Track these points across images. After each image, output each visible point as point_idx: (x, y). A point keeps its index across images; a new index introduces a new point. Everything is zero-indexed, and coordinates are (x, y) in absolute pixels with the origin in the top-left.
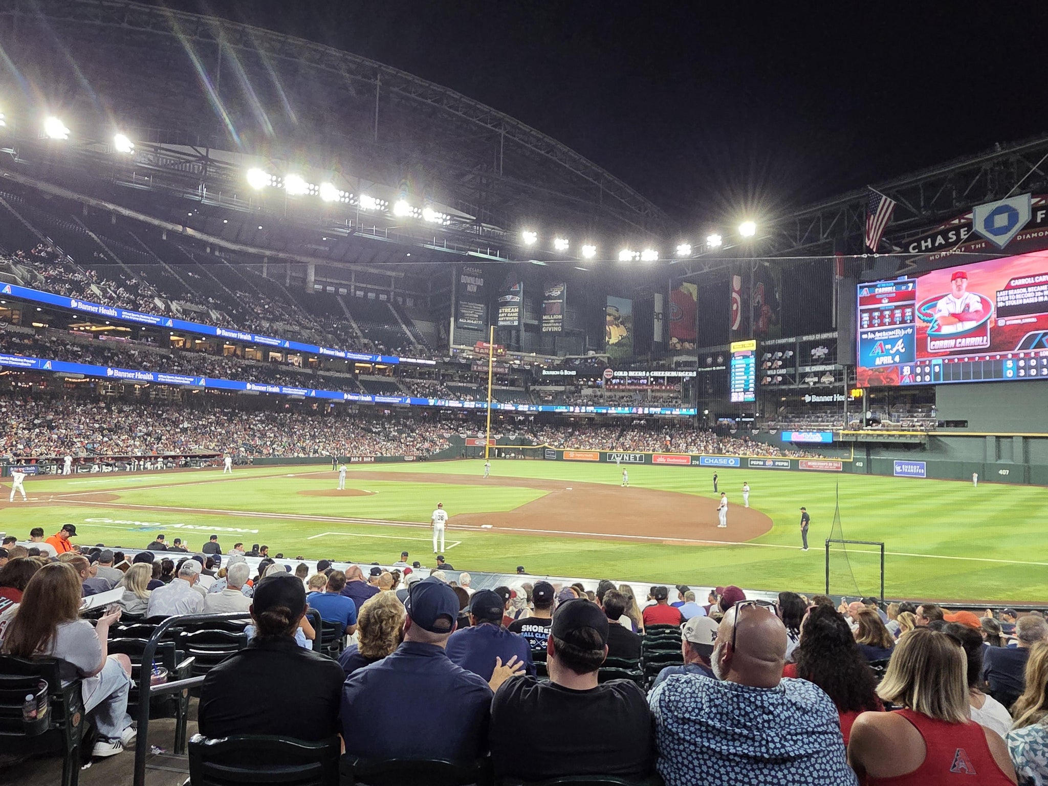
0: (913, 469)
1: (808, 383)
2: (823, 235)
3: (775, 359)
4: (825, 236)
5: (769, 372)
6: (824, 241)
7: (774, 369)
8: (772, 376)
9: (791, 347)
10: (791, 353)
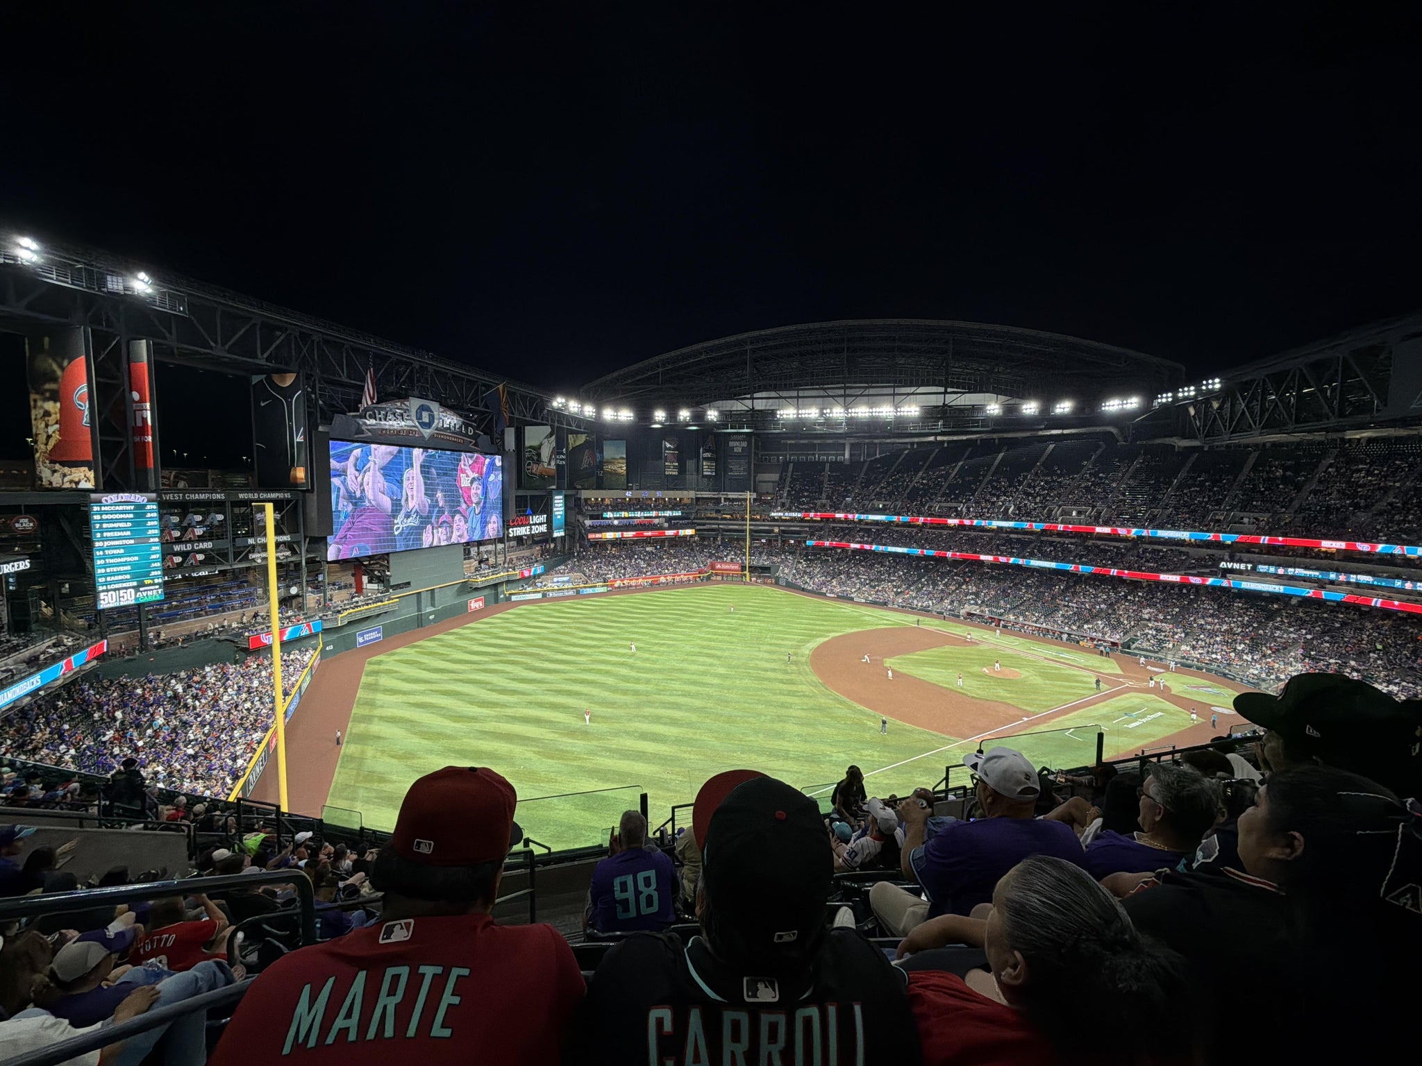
0: (374, 635)
1: (253, 560)
2: (262, 354)
3: (189, 525)
4: (265, 355)
5: (177, 548)
6: (263, 362)
7: (187, 542)
8: (185, 555)
9: (219, 506)
10: (220, 517)
